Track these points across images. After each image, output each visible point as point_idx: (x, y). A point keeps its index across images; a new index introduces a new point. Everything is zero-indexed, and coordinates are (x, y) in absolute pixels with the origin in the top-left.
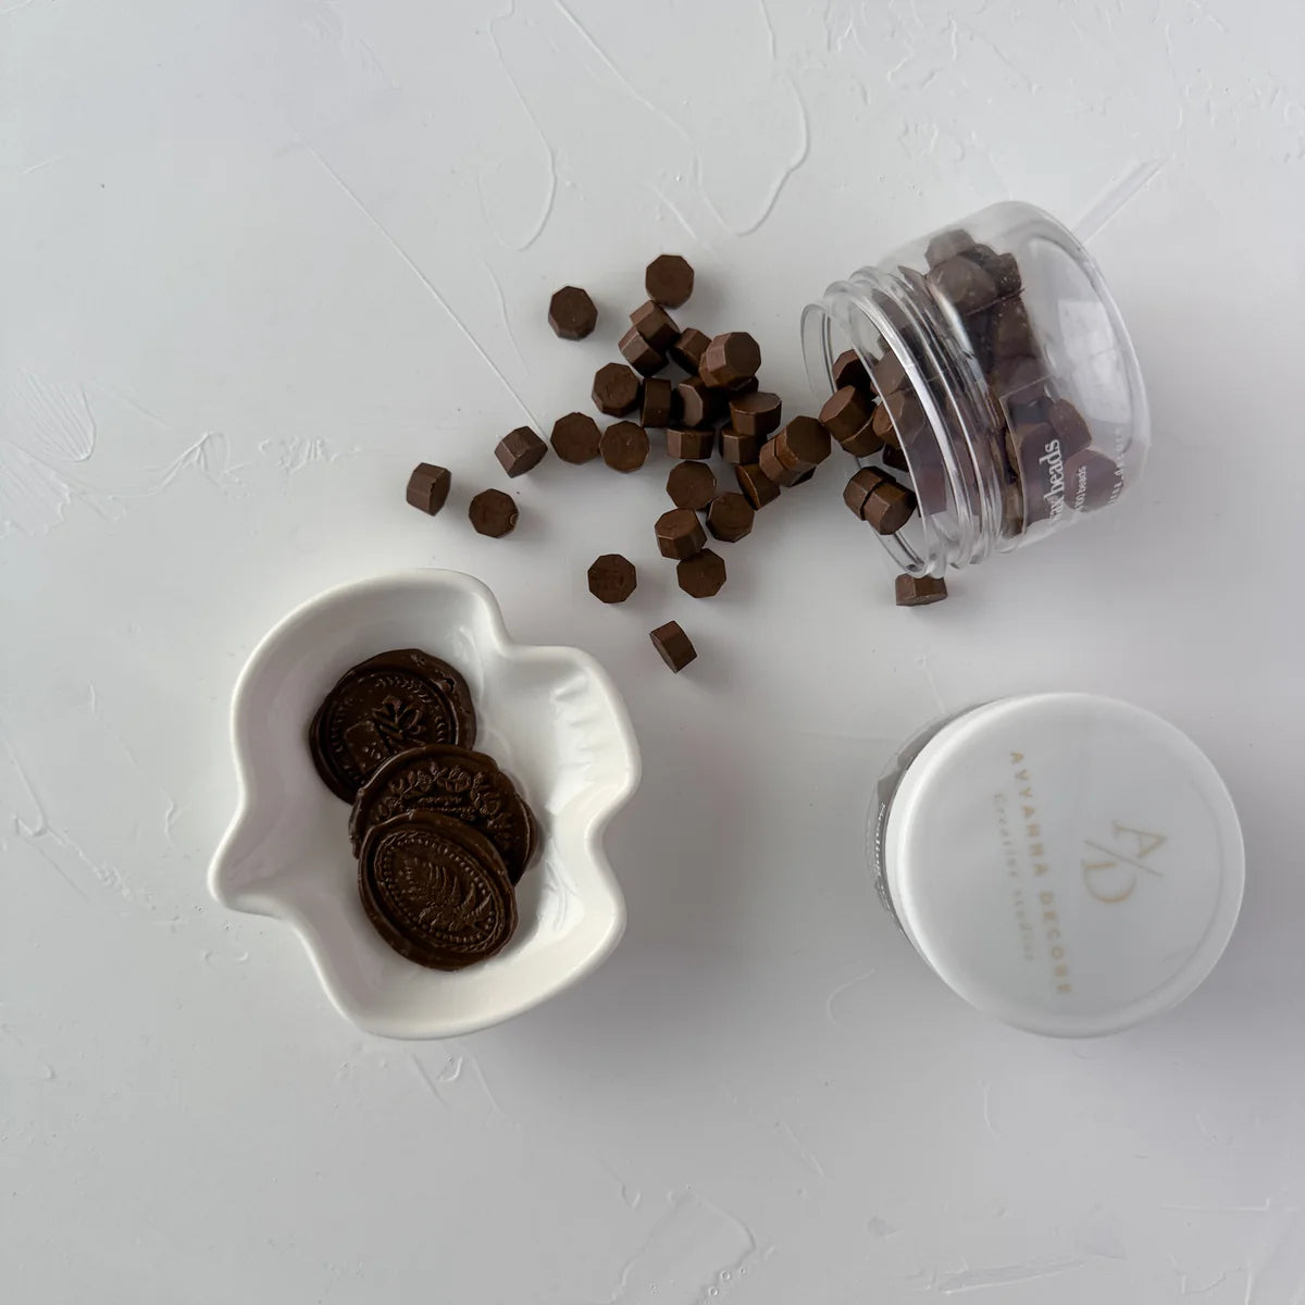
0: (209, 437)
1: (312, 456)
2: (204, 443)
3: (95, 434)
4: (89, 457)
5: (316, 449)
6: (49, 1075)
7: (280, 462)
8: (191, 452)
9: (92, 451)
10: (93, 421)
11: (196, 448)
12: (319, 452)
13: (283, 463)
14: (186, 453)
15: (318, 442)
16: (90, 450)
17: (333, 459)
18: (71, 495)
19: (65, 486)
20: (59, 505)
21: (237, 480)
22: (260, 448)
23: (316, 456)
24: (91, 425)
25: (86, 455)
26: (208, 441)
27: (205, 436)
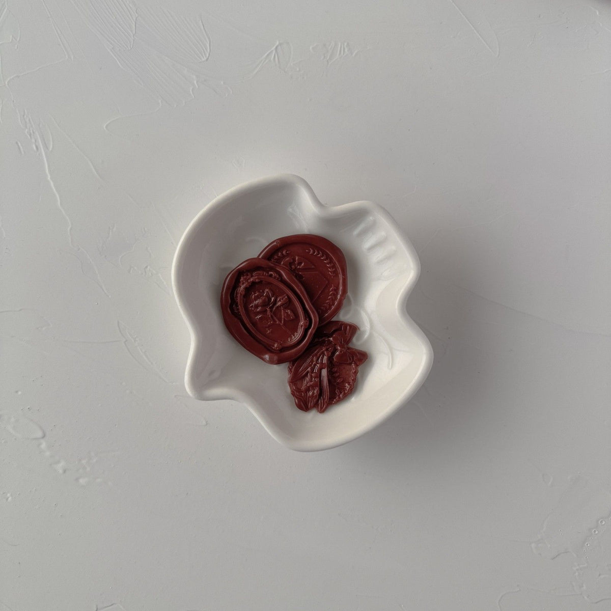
0: (280, 44)
1: (342, 53)
2: (276, 48)
3: (210, 45)
4: (207, 60)
5: (344, 49)
6: (204, 423)
7: (323, 57)
8: (269, 53)
9: (209, 54)
10: (209, 38)
11: (272, 51)
12: (346, 50)
13: (325, 57)
14: (266, 55)
15: (346, 44)
16: (207, 55)
17: (354, 54)
18: (197, 82)
19: (194, 77)
20: (191, 89)
21: (298, 69)
22: (311, 48)
23: (344, 51)
24: (208, 40)
25: (205, 59)
26: (279, 47)
27: (277, 43)
